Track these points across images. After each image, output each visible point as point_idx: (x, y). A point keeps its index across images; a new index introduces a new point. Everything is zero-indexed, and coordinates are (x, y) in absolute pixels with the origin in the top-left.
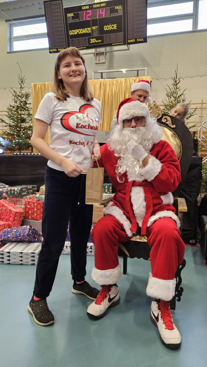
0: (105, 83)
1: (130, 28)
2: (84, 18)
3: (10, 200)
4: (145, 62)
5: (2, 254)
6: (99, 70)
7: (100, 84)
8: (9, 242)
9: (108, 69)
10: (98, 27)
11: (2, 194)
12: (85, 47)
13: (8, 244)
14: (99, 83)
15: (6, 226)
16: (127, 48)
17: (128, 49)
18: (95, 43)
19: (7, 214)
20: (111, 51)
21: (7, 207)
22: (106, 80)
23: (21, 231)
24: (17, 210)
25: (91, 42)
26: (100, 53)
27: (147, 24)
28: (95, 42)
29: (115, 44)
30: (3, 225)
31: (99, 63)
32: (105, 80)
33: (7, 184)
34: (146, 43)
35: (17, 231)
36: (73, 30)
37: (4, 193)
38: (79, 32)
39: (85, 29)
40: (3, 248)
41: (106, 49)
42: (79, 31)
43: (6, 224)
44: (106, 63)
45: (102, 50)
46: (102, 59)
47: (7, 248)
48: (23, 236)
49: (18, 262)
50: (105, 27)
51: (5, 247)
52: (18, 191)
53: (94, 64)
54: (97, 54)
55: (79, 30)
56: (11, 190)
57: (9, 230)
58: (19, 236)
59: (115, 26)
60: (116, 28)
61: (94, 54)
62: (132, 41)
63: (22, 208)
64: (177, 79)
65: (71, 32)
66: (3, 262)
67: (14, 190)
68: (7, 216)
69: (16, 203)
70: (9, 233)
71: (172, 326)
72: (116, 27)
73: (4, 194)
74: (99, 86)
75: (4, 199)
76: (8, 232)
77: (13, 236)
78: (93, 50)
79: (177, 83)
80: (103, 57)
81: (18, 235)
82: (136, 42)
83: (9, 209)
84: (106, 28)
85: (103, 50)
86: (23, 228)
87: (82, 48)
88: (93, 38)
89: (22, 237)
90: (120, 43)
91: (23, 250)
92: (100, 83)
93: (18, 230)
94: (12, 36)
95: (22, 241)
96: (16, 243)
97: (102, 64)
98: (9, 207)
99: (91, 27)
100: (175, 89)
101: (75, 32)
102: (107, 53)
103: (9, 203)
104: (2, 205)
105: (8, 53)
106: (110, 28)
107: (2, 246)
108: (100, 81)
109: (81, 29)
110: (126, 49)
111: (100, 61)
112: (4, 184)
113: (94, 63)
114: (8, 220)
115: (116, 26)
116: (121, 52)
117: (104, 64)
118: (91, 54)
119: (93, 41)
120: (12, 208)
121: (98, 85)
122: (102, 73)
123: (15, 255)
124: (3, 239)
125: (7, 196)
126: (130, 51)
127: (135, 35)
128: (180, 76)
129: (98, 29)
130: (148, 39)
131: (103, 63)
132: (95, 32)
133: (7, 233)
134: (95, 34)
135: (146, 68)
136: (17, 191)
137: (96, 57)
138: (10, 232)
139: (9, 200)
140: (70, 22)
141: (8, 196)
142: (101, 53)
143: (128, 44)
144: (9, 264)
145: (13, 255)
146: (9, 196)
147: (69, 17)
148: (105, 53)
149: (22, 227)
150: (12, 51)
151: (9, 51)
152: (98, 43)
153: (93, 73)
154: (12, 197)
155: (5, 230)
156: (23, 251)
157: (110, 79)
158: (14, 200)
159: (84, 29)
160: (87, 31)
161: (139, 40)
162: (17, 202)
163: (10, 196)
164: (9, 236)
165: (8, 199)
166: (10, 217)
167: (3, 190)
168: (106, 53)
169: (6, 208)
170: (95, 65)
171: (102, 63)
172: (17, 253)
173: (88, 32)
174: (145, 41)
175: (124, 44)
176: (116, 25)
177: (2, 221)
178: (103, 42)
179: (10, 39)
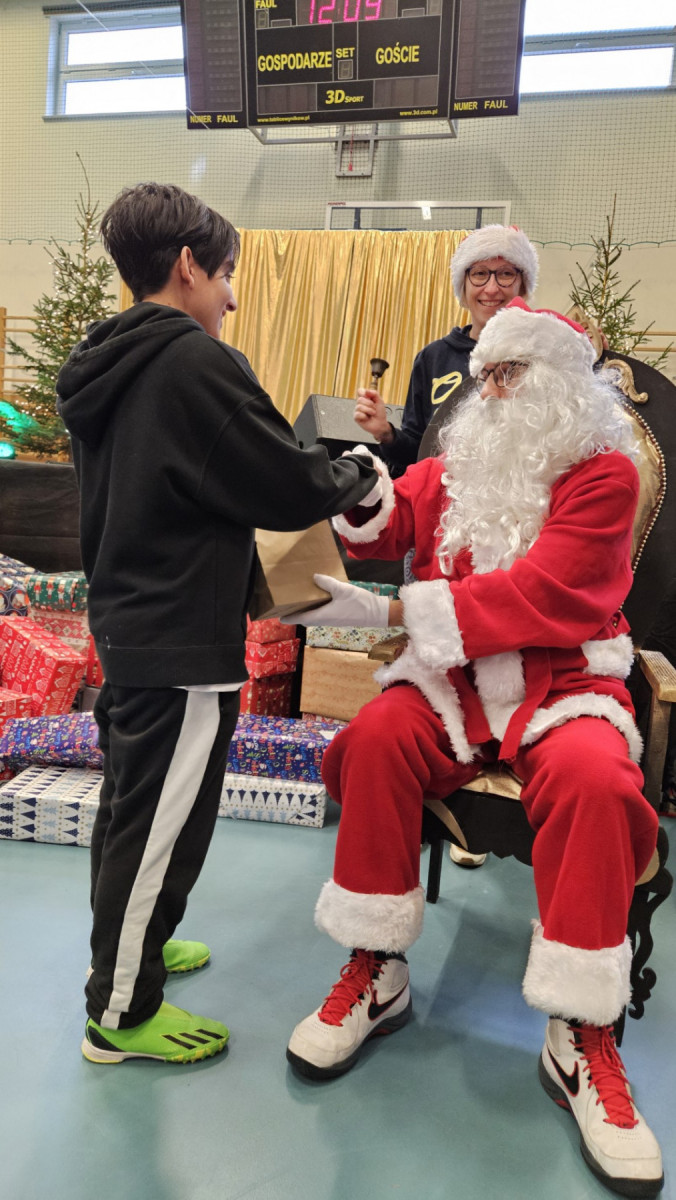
0: (367, 246)
1: (461, 63)
2: (311, 18)
3: (39, 619)
4: (503, 183)
5: (9, 807)
6: (350, 200)
7: (351, 247)
8: (30, 763)
9: (378, 200)
10: (354, 52)
11: (12, 597)
12: (308, 118)
13: (27, 772)
14: (348, 245)
15: (22, 707)
16: (449, 132)
17: (453, 135)
18: (343, 105)
19: (28, 667)
20: (393, 136)
21: (28, 641)
22: (373, 235)
23: (75, 731)
24: (63, 657)
25: (329, 99)
26: (356, 142)
27: (523, 53)
28: (343, 102)
29: (410, 113)
30: (12, 703)
31: (351, 177)
32: (369, 235)
33: (29, 563)
34: (514, 117)
35: (61, 727)
36: (270, 57)
37: (21, 592)
38: (292, 64)
39: (313, 54)
40: (11, 784)
41: (377, 129)
42: (292, 59)
43: (24, 701)
44: (374, 177)
45: (363, 130)
46: (362, 162)
47: (26, 785)
48: (84, 746)
49: (61, 837)
50: (380, 53)
51: (17, 780)
52: (70, 591)
53: (334, 178)
54: (347, 145)
55: (292, 55)
56: (44, 585)
57: (35, 722)
58: (69, 747)
59: (413, 53)
60: (417, 60)
61: (336, 145)
62: (466, 106)
63: (81, 649)
64: (609, 244)
65: (262, 61)
66: (9, 832)
67: (56, 586)
68: (26, 672)
69: (58, 629)
70: (34, 734)
71: (629, 1112)
72: (416, 57)
73: (20, 598)
74: (347, 253)
75: (19, 615)
76: (30, 729)
77: (46, 745)
78: (331, 131)
79: (610, 259)
80: (366, 155)
81: (66, 744)
82: (481, 112)
83: (37, 648)
84: (382, 57)
85: (368, 132)
86: (82, 720)
87: (295, 118)
88: (334, 87)
89: (78, 750)
90: (426, 112)
91: (81, 797)
92: (351, 243)
93: (66, 724)
94: (62, 62)
95: (78, 762)
96: (55, 768)
97: (361, 181)
98: (35, 641)
99: (330, 50)
100: (603, 277)
101: (278, 62)
102: (380, 144)
103: (35, 629)
104: (11, 634)
105: (47, 120)
106: (397, 58)
107: (7, 775)
108: (351, 237)
109: (298, 55)
110: (445, 132)
111: (354, 168)
112: (19, 562)
113: (334, 174)
114: (30, 686)
115: (417, 53)
116: (426, 142)
117: (365, 180)
118: (327, 144)
119: (335, 97)
120: (47, 647)
121: (344, 251)
122: (358, 210)
123: (52, 810)
124: (13, 755)
125: (30, 604)
126: (457, 140)
127: (481, 86)
128: (620, 237)
129: (354, 58)
130: (522, 106)
131: (363, 177)
132: (346, 66)
133: (25, 733)
134: (345, 73)
135: (507, 204)
136: (64, 591)
137: (342, 153)
138: (36, 731)
139: (36, 618)
140: (261, 28)
141: (34, 605)
142: (360, 141)
143: (451, 118)
144: (31, 840)
145: (46, 810)
146: (37, 604)
147: (261, 11)
148: (372, 143)
149: (81, 717)
150: (61, 114)
151: (49, 113)
152: (351, 104)
153: (329, 209)
154: (48, 610)
155: (20, 722)
156: (81, 801)
157: (387, 232)
158: (52, 620)
159: (307, 55)
160: (318, 61)
161: (493, 105)
162: (62, 628)
163: (41, 604)
164: (34, 742)
165: (32, 613)
166: (39, 676)
167: (15, 581)
168: (376, 141)
169: (25, 647)
170: (334, 181)
171: (359, 177)
172: (62, 805)
173: (320, 66)
174: (512, 110)
175: (441, 115)
176: (416, 50)
177: (10, 688)
178: (368, 102)
179: (57, 72)
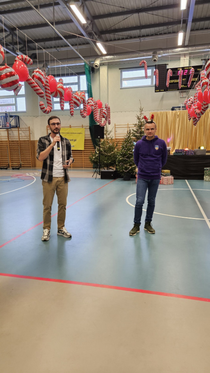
2: (178, 74)
10: (186, 79)
12: (177, 89)
26: (183, 91)
28: (183, 87)
36: (171, 81)
55: (174, 80)
59: (196, 79)
94: (122, 77)
106: (193, 80)
111: (183, 96)
117: (185, 98)
132: (184, 81)
137: (181, 93)
148: (186, 92)
150: (122, 88)
153: (181, 104)
159: (177, 80)
170: (180, 98)
179: (121, 79)
